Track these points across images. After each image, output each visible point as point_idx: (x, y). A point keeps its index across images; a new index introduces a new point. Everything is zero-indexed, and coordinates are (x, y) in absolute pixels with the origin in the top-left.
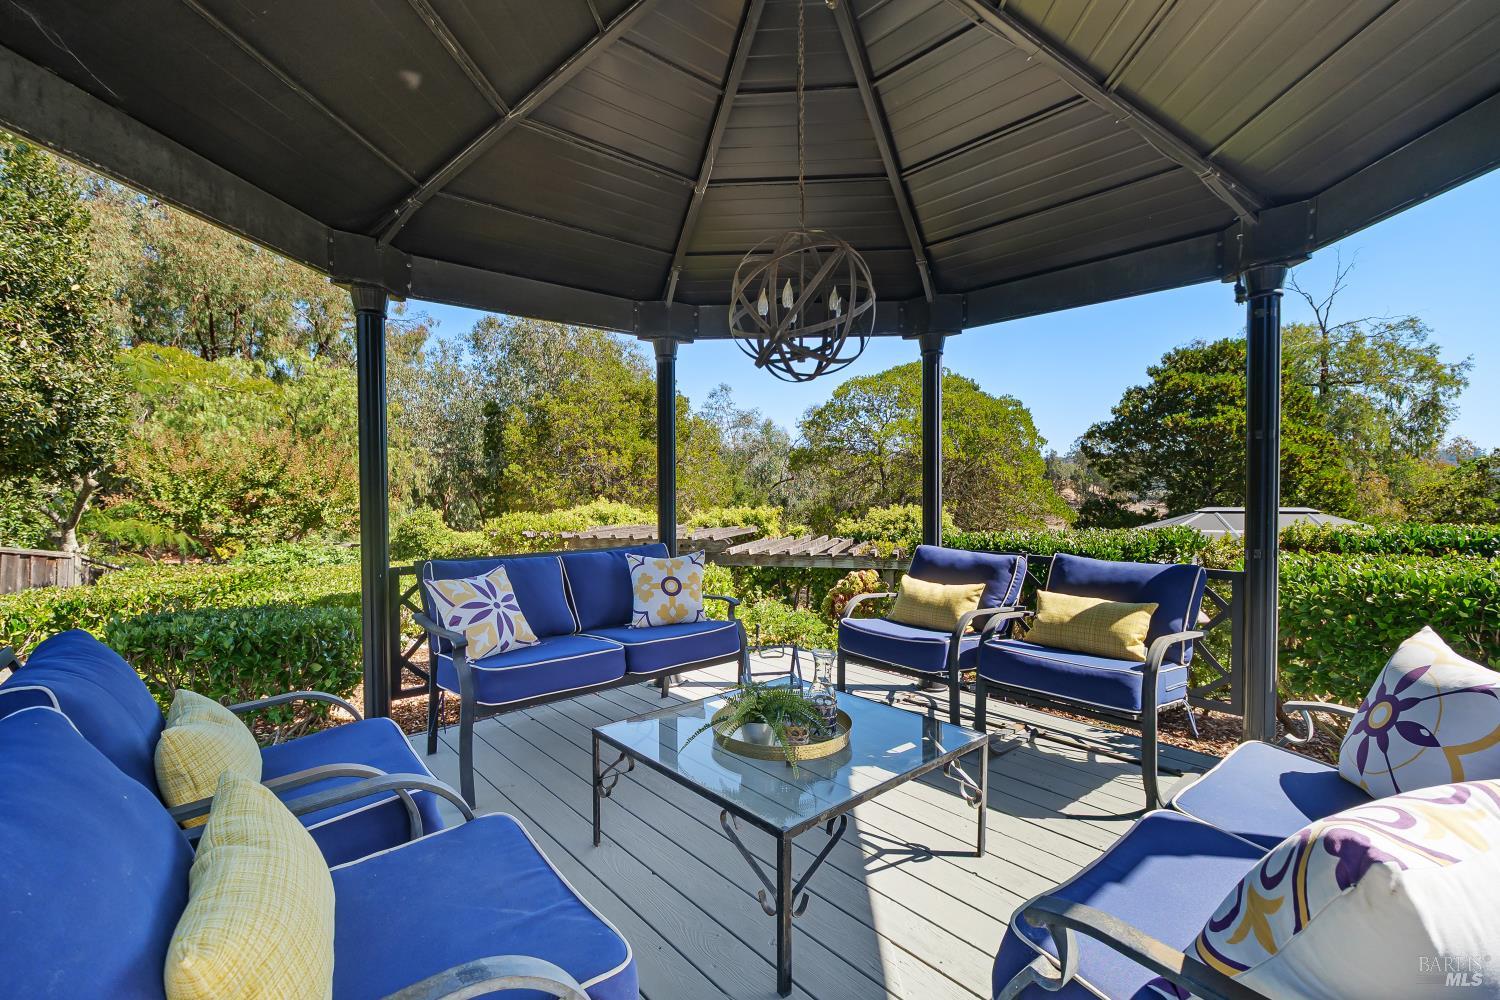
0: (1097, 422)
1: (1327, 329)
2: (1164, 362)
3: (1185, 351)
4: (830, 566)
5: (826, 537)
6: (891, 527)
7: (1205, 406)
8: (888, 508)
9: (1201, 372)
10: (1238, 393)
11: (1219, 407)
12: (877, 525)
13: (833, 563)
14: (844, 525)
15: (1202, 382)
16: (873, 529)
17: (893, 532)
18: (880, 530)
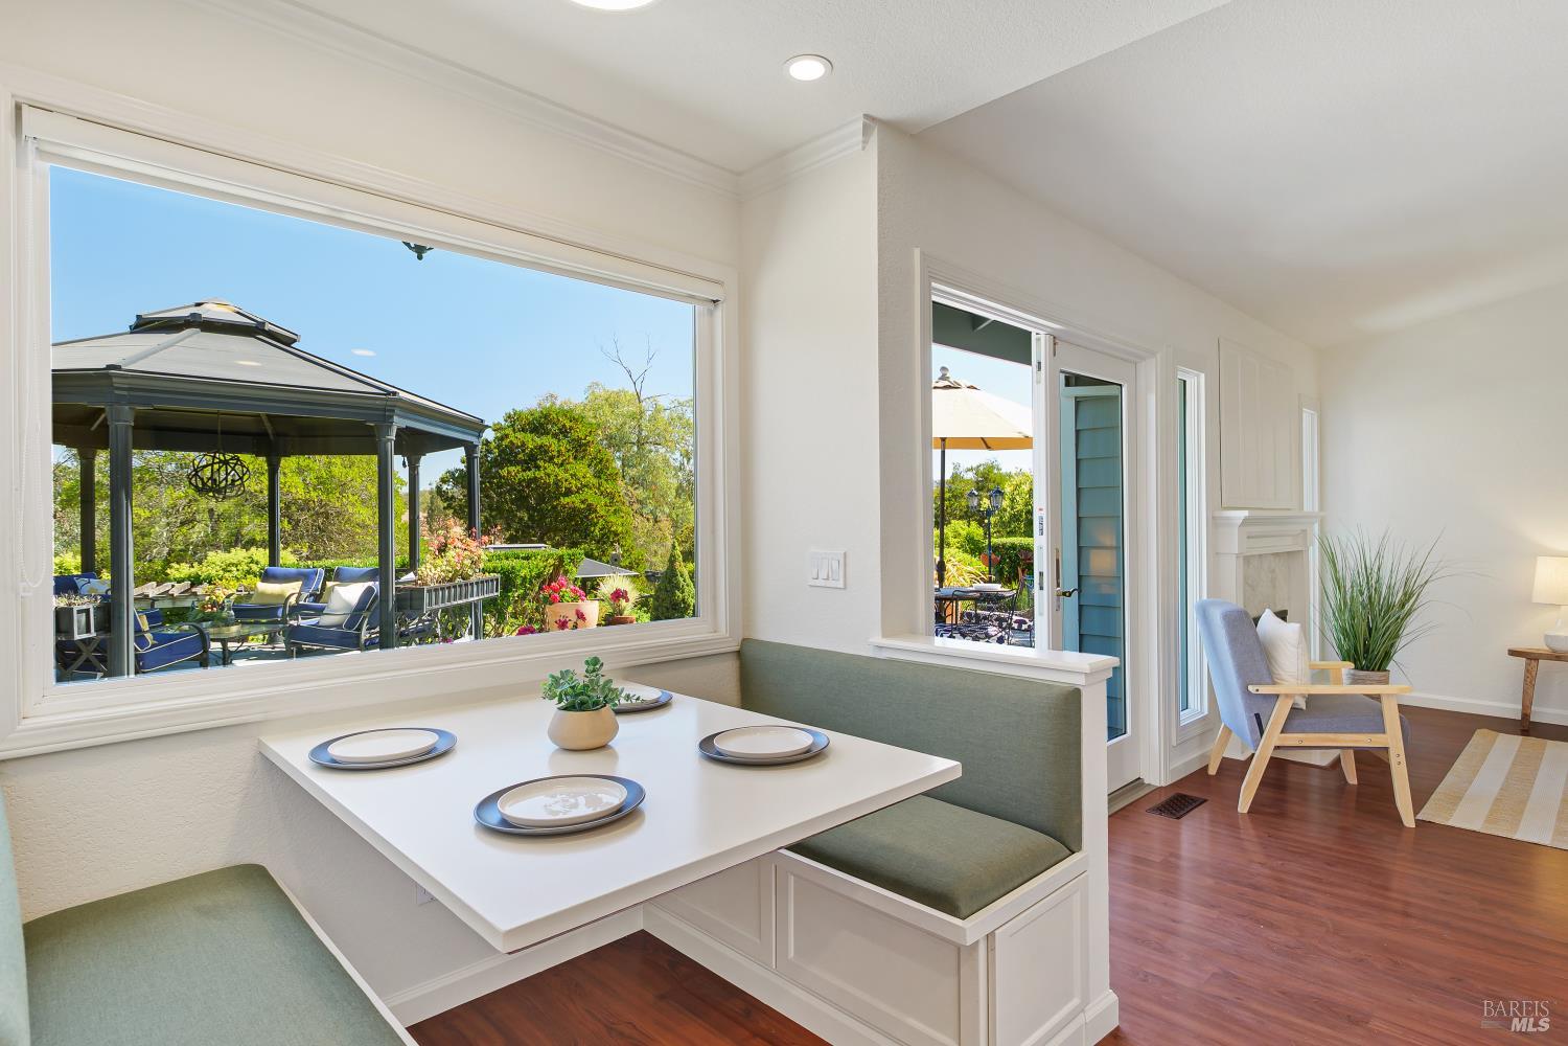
0: (451, 468)
1: (642, 398)
2: (506, 421)
3: (521, 412)
4: (171, 606)
5: (154, 583)
6: (234, 569)
7: (531, 461)
8: (229, 552)
9: (531, 432)
10: (555, 453)
11: (541, 463)
12: (218, 568)
13: (174, 603)
14: (177, 570)
15: (532, 441)
16: (213, 573)
17: (236, 573)
18: (221, 572)
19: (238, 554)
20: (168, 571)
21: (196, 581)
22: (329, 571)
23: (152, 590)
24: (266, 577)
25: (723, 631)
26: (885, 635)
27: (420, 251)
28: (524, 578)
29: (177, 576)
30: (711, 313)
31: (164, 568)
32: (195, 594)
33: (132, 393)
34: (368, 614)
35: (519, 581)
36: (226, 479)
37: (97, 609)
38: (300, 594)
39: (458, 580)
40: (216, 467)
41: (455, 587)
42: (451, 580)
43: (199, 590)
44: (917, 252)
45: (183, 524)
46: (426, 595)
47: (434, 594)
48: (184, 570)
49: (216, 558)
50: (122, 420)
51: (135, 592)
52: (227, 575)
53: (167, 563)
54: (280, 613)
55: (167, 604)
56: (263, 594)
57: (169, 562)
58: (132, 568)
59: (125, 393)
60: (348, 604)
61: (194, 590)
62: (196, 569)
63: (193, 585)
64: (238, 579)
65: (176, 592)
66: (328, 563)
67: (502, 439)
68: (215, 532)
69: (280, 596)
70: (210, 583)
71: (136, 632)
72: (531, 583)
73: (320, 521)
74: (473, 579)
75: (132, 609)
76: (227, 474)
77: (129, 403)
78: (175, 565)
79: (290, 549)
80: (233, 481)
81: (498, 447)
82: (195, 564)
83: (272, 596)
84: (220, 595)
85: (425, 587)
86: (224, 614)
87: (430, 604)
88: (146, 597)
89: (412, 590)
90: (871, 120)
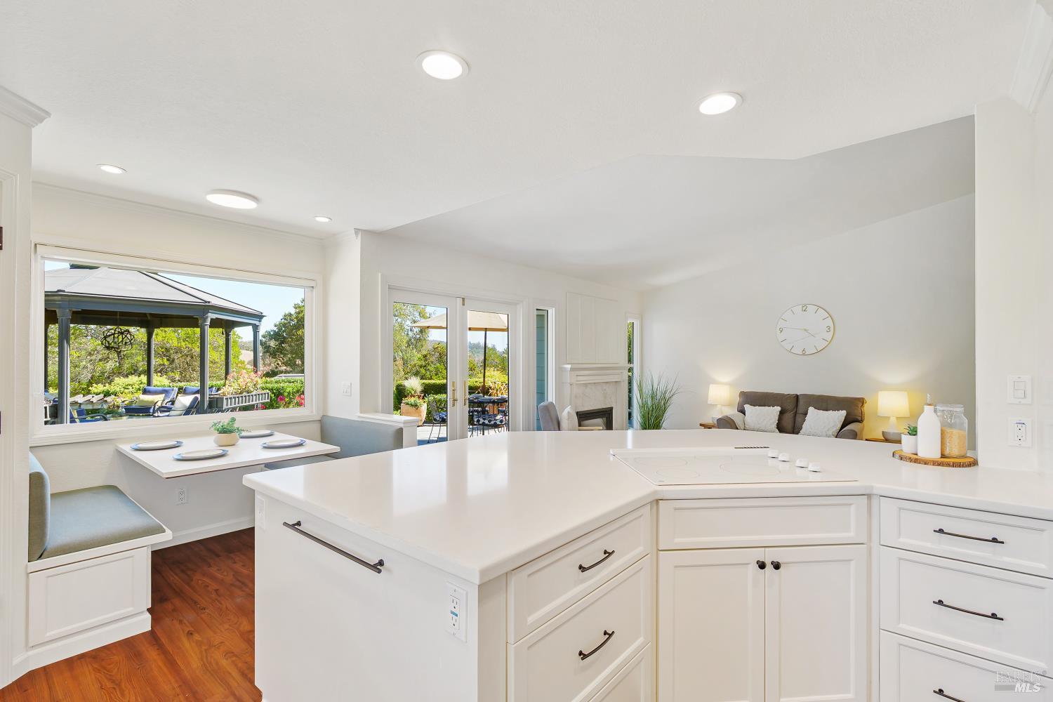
5: (82, 395)
8: (128, 378)
12: (121, 387)
13: (93, 407)
14: (96, 388)
16: (118, 389)
17: (131, 390)
18: (123, 389)
19: (133, 379)
20: (90, 388)
21: (107, 394)
22: (180, 389)
23: (80, 399)
24: (145, 392)
25: (315, 413)
26: (361, 413)
28: (289, 393)
29: (96, 391)
30: (312, 291)
31: (88, 386)
32: (106, 401)
34: (195, 410)
35: (286, 394)
36: (122, 341)
37: (51, 407)
38: (164, 400)
39: (245, 394)
40: (116, 335)
41: (242, 397)
42: (241, 393)
43: (108, 399)
44: (380, 274)
45: (100, 360)
46: (225, 401)
47: (229, 400)
48: (100, 388)
49: (120, 381)
50: (66, 316)
51: (70, 400)
52: (126, 391)
53: (90, 384)
54: (151, 411)
55: (90, 407)
56: (143, 401)
57: (92, 383)
58: (69, 386)
60: (185, 406)
61: (105, 399)
62: (107, 387)
63: (105, 396)
64: (133, 393)
65: (94, 400)
66: (182, 384)
67: (299, 313)
68: (121, 365)
69: (152, 402)
70: (115, 395)
71: (71, 418)
72: (293, 395)
73: (188, 360)
74: (254, 393)
75: (69, 407)
76: (123, 339)
78: (94, 385)
79: (165, 376)
80: (126, 343)
81: (297, 318)
82: (107, 385)
83: (148, 401)
84: (119, 401)
85: (225, 397)
86: (120, 411)
87: (227, 405)
88: (77, 403)
89: (217, 398)
90: (357, 231)
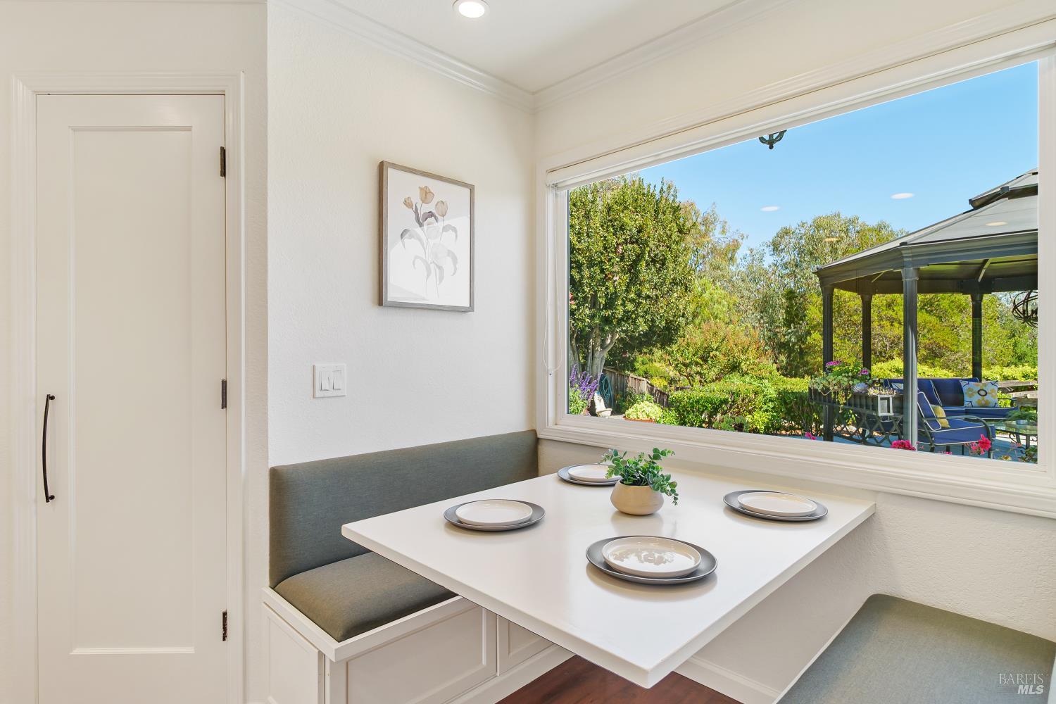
27: (771, 143)
33: (915, 258)
37: (894, 398)
50: (910, 277)
59: (911, 259)
77: (913, 266)
